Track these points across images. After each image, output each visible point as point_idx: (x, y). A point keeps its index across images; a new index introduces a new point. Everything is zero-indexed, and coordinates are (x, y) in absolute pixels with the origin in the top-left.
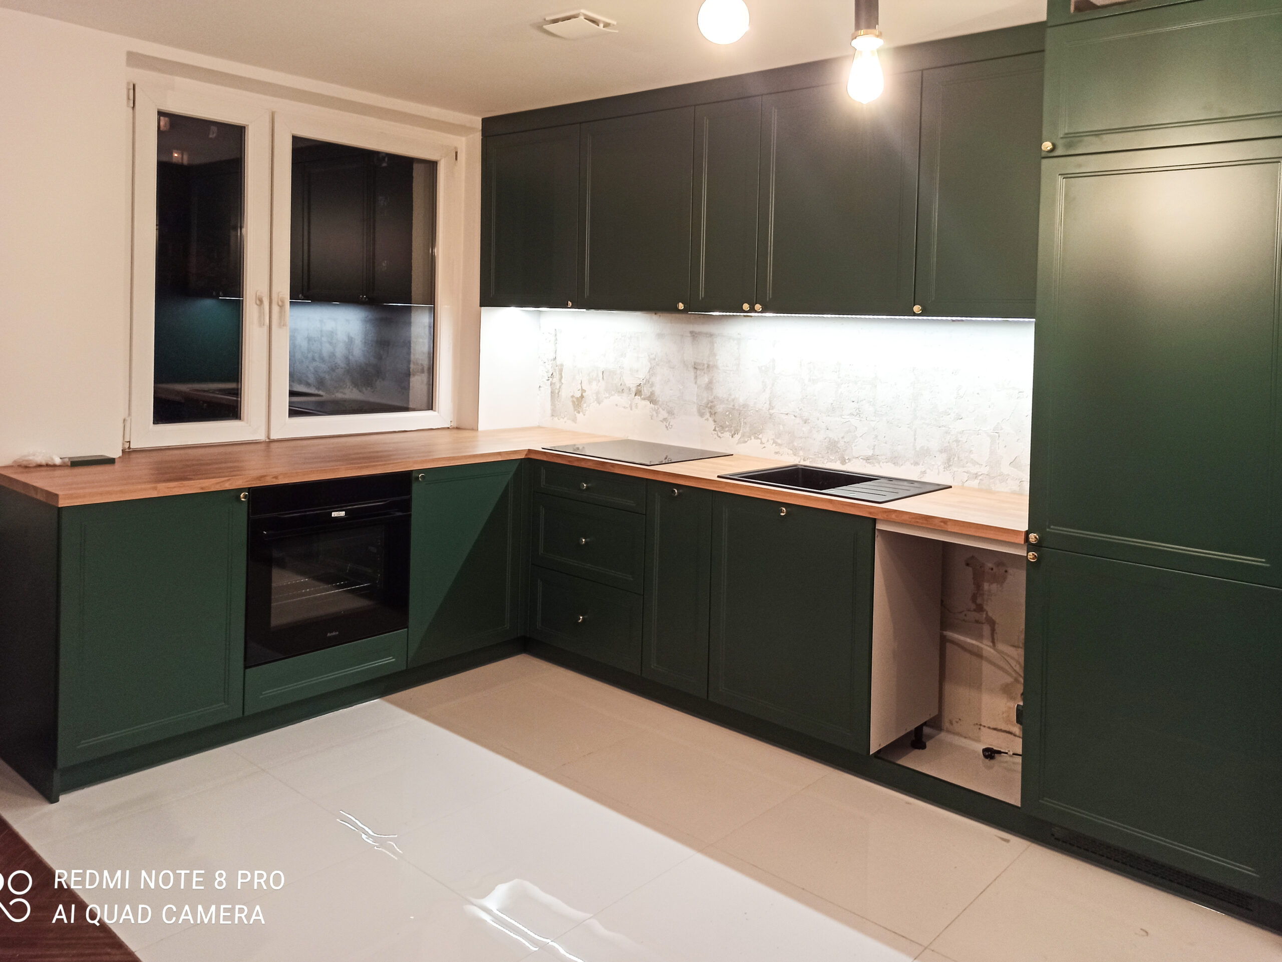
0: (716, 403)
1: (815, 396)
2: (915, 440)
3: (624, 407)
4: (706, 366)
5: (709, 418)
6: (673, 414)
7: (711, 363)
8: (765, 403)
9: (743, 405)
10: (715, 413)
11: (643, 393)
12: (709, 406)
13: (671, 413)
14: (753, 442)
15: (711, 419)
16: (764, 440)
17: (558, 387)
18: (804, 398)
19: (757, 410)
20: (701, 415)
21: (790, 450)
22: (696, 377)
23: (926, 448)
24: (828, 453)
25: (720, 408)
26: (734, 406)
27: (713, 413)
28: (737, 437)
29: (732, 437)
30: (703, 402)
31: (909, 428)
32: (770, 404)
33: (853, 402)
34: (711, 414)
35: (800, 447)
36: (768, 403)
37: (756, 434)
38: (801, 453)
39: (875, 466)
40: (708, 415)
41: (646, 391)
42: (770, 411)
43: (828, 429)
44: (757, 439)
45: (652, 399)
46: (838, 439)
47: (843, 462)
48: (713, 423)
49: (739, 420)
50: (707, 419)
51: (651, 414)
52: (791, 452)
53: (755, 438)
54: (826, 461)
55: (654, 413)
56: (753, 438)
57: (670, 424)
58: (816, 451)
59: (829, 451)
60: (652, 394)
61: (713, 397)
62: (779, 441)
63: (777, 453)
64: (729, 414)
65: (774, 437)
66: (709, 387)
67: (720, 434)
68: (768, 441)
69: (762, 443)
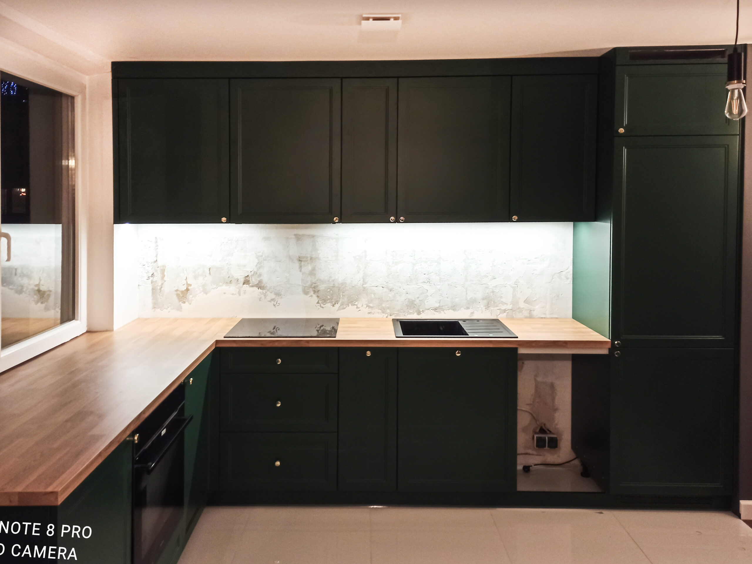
0: (319, 284)
1: (398, 273)
2: (467, 294)
3: (233, 294)
4: (309, 258)
5: (313, 295)
6: (280, 295)
7: (314, 256)
8: (360, 281)
9: (342, 283)
10: (318, 291)
11: (251, 282)
12: (313, 286)
13: (278, 294)
14: (351, 308)
15: (315, 296)
16: (359, 306)
17: (160, 284)
18: (389, 275)
19: (354, 285)
20: (306, 293)
21: (379, 310)
22: (301, 267)
23: (473, 298)
24: (408, 308)
25: (322, 287)
26: (334, 284)
27: (317, 291)
28: (337, 306)
29: (333, 306)
30: (308, 284)
31: (462, 287)
32: (363, 281)
33: (425, 274)
34: (315, 292)
35: (387, 307)
36: (362, 280)
37: (353, 302)
38: (388, 311)
39: (441, 313)
40: (312, 293)
41: (254, 280)
42: (364, 285)
43: (407, 293)
44: (354, 305)
45: (260, 286)
46: (415, 299)
47: (419, 313)
48: (317, 298)
49: (339, 294)
50: (311, 296)
51: (259, 297)
52: (381, 311)
53: (352, 305)
54: (407, 314)
55: (263, 296)
56: (350, 305)
57: (278, 303)
58: (400, 308)
59: (409, 307)
60: (260, 282)
61: (316, 280)
62: (371, 305)
64: (330, 290)
65: (367, 303)
66: (312, 273)
67: (322, 305)
68: (362, 306)
69: (357, 308)
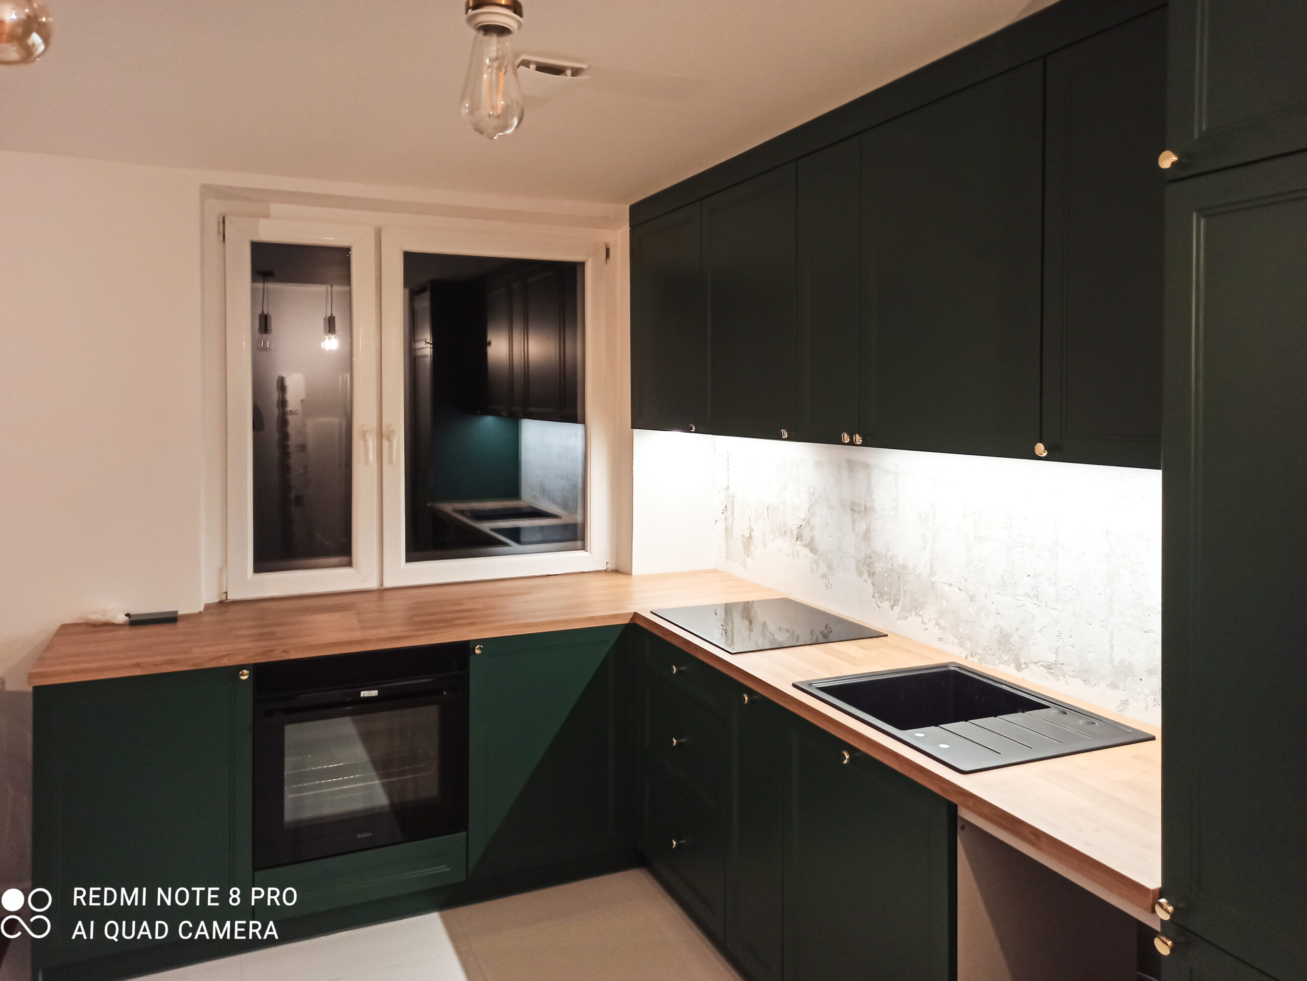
0: (874, 559)
1: (982, 562)
3: (787, 554)
4: (863, 507)
5: (868, 579)
6: (832, 569)
7: (868, 504)
8: (926, 566)
9: (903, 566)
10: (874, 573)
11: (804, 538)
12: (867, 562)
13: (830, 567)
14: (914, 620)
15: (869, 581)
16: (926, 620)
17: (731, 523)
18: (969, 564)
19: (917, 574)
20: (860, 574)
21: (954, 638)
22: (853, 523)
24: (999, 649)
25: (879, 567)
26: (892, 565)
27: (872, 573)
28: (897, 609)
29: (892, 609)
30: (861, 557)
32: (931, 568)
33: (1029, 576)
34: (869, 574)
35: (966, 635)
36: (929, 566)
37: (917, 608)
38: (968, 645)
39: (1060, 680)
40: (866, 575)
41: (807, 535)
42: (931, 577)
43: (998, 614)
44: (918, 616)
45: (811, 546)
46: (1012, 630)
47: (1019, 668)
48: (872, 587)
49: (899, 586)
50: (865, 581)
51: (811, 566)
52: (956, 641)
53: (916, 615)
54: (998, 661)
55: (814, 565)
56: (913, 613)
57: (830, 582)
58: (986, 645)
59: (1001, 647)
60: (812, 539)
61: (871, 550)
62: (942, 622)
63: (940, 639)
64: (888, 575)
65: (936, 616)
66: (867, 536)
67: (879, 603)
68: (930, 620)
69: (923, 622)
